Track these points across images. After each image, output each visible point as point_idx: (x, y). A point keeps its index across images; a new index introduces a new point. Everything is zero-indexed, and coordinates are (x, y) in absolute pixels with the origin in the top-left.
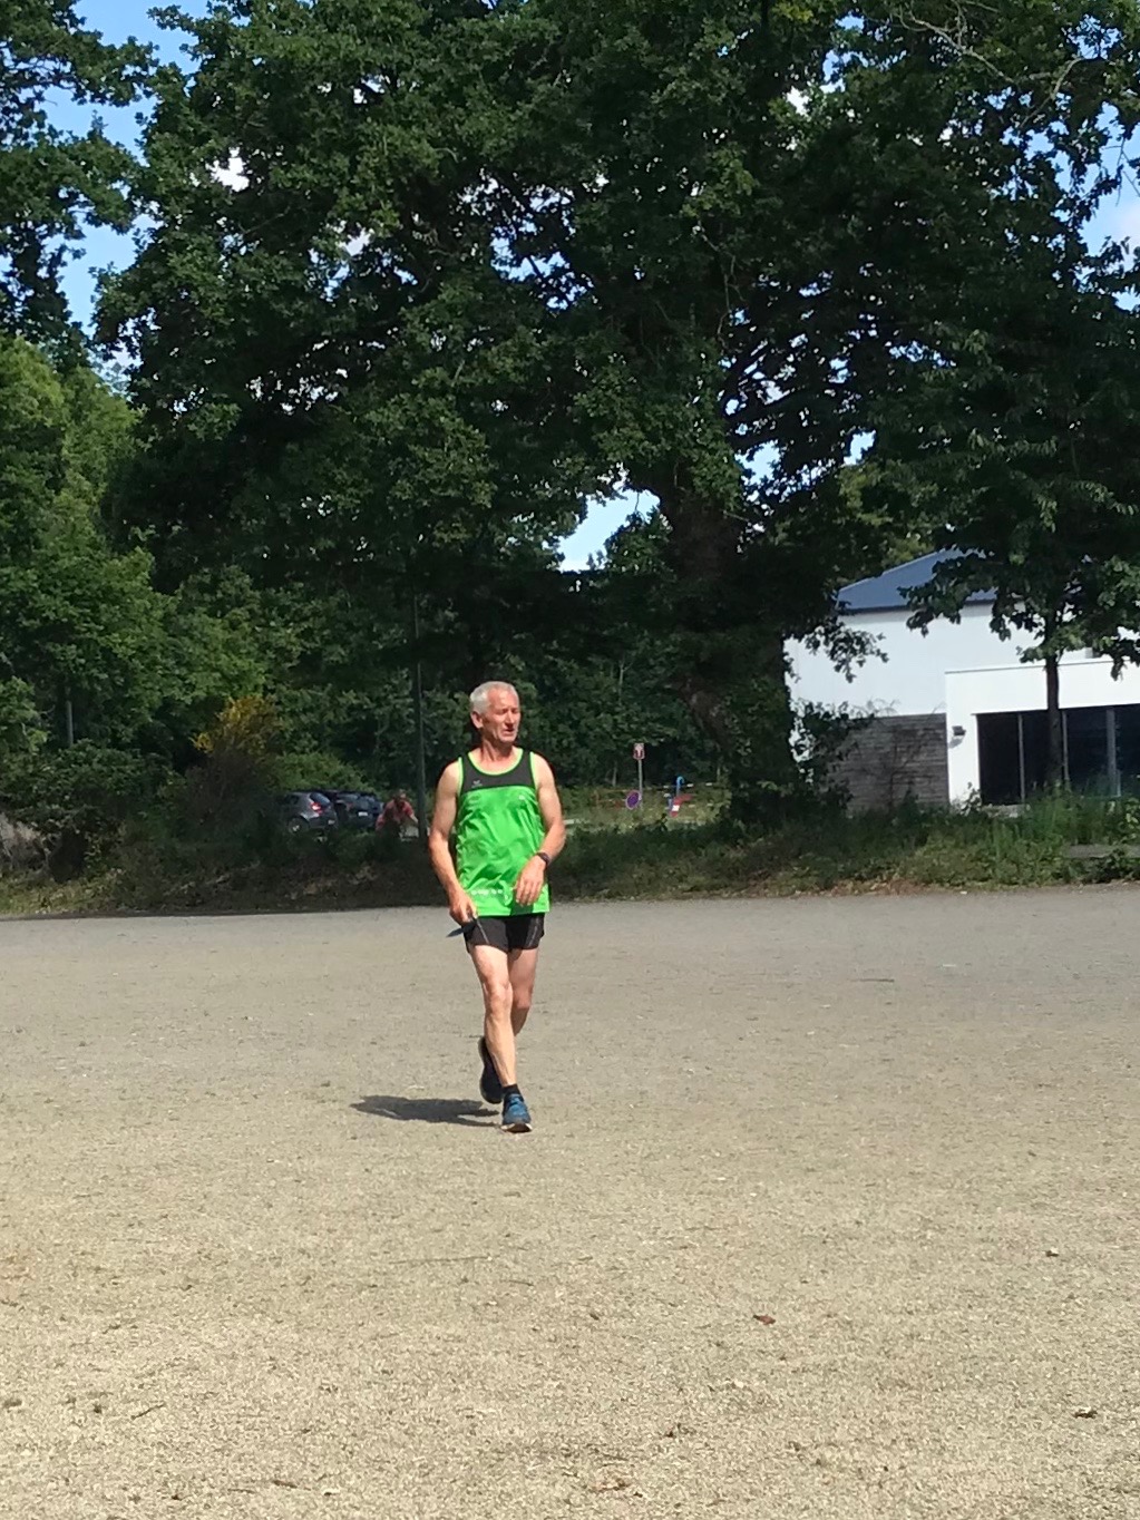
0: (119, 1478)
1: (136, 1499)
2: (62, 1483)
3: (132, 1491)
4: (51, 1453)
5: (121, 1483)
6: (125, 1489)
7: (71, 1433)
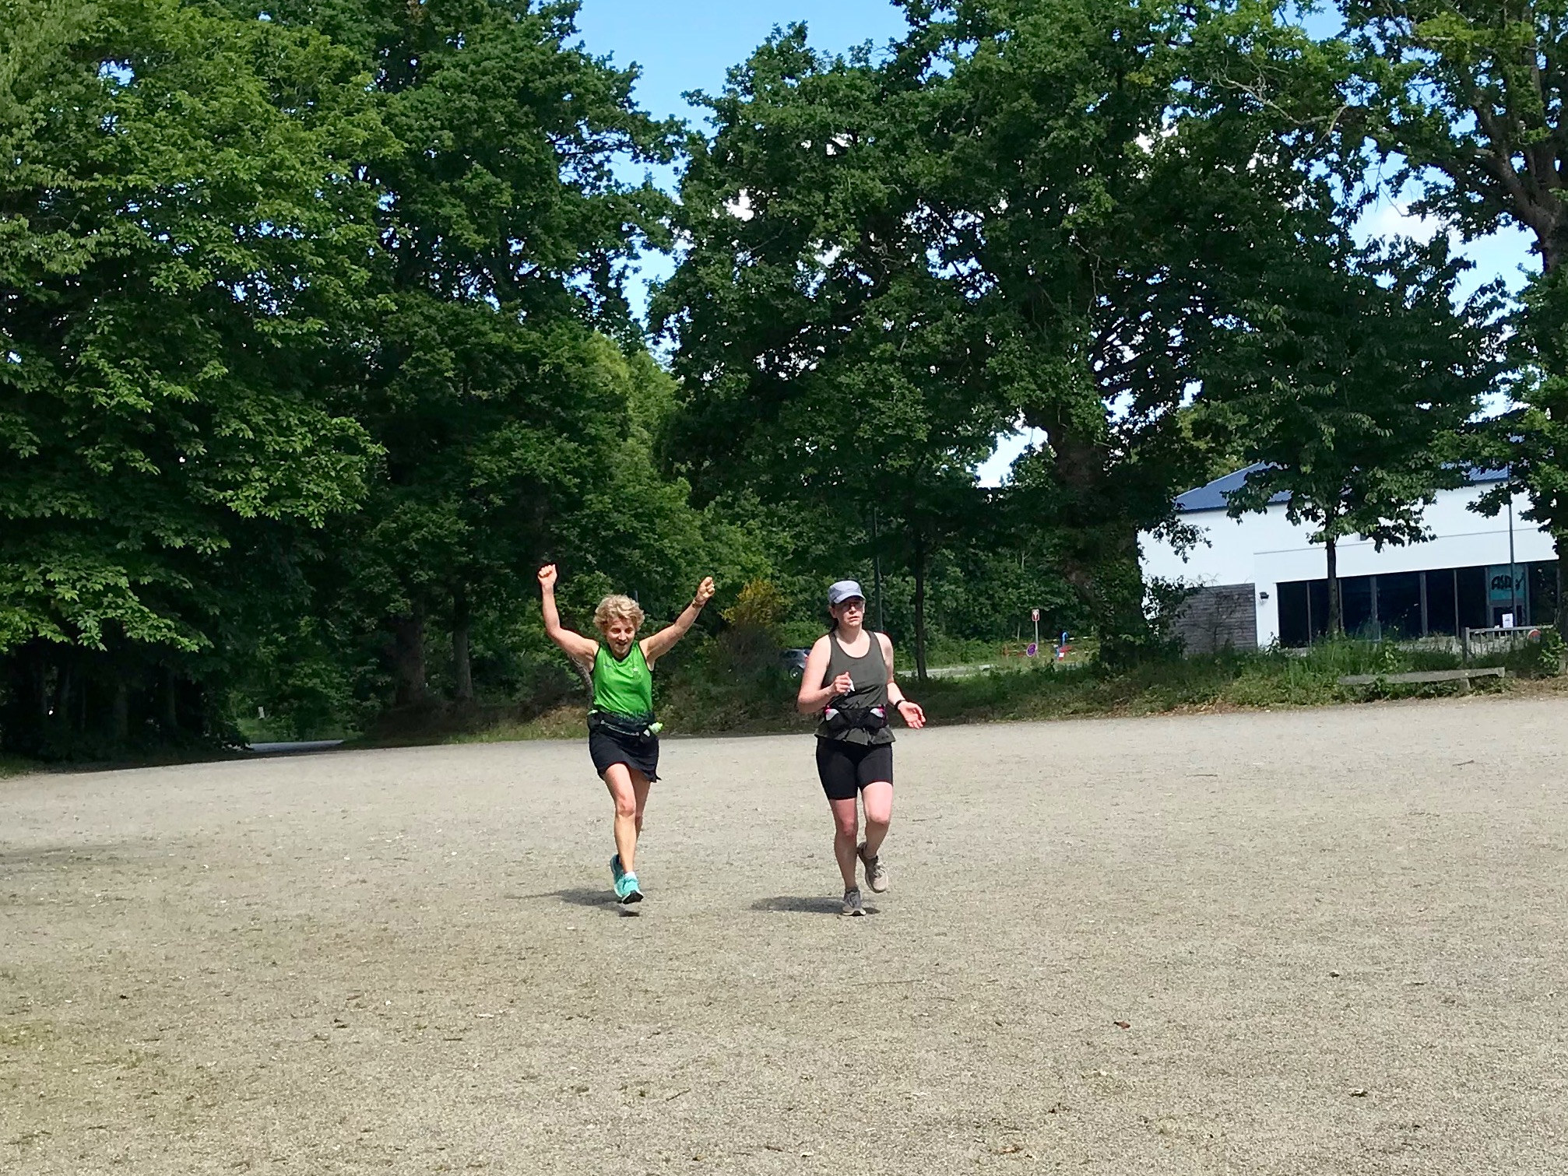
0: (655, 1145)
1: (667, 1160)
2: (616, 1148)
3: (665, 1154)
4: (608, 1126)
5: (657, 1148)
6: (660, 1153)
7: (623, 1112)
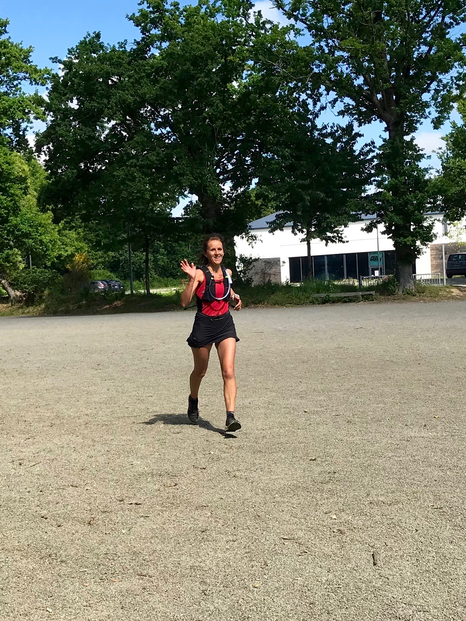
0: (24, 486)
1: (29, 492)
2: (7, 487)
3: (28, 489)
4: (5, 478)
5: (25, 487)
6: (26, 489)
7: (12, 472)
